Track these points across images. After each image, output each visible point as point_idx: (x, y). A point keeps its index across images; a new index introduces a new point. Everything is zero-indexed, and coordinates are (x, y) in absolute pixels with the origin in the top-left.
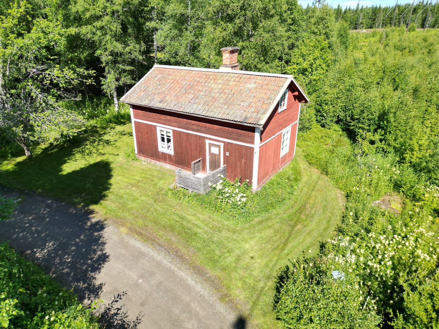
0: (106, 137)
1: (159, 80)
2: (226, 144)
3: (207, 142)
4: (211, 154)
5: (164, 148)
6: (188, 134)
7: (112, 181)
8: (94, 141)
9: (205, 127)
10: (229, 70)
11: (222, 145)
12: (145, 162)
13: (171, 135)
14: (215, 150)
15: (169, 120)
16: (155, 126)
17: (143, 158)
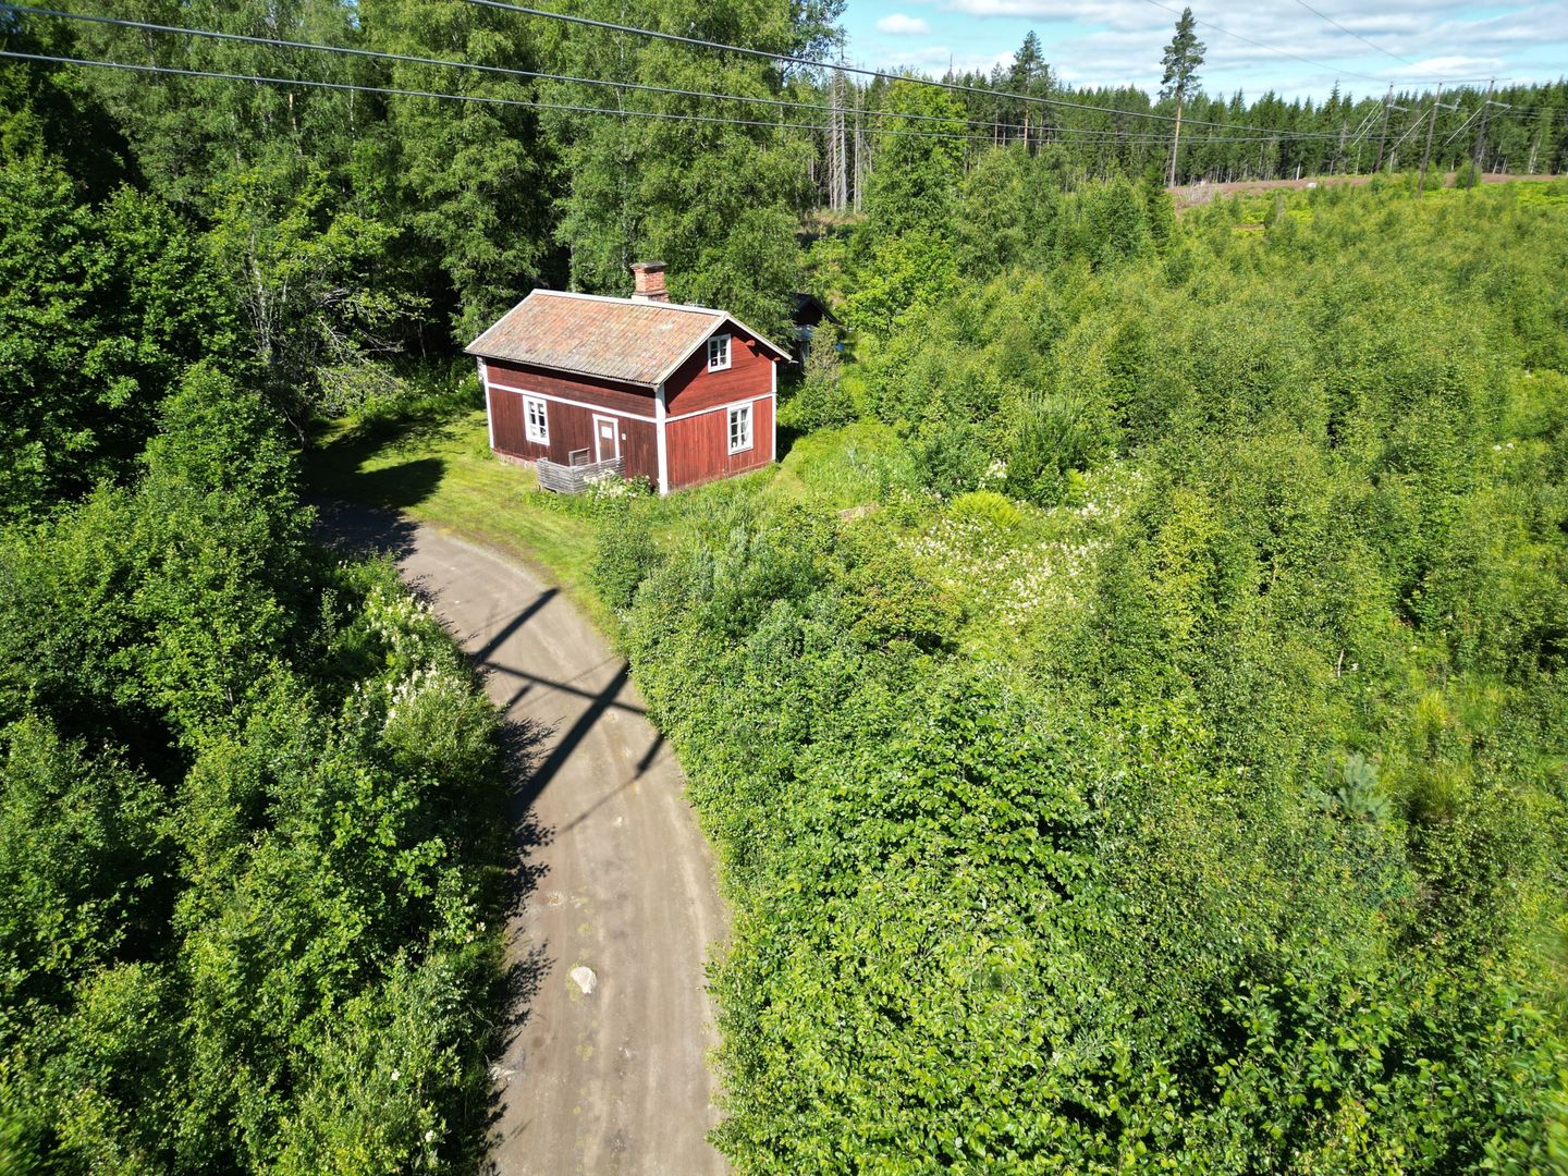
0: (448, 429)
1: (535, 317)
2: (622, 420)
3: (596, 418)
4: (603, 440)
5: (535, 434)
6: (568, 406)
7: (442, 483)
8: (424, 434)
9: (592, 393)
10: (645, 300)
11: (615, 421)
12: (504, 462)
13: (544, 410)
14: (607, 433)
15: (539, 384)
16: (520, 395)
17: (502, 457)
